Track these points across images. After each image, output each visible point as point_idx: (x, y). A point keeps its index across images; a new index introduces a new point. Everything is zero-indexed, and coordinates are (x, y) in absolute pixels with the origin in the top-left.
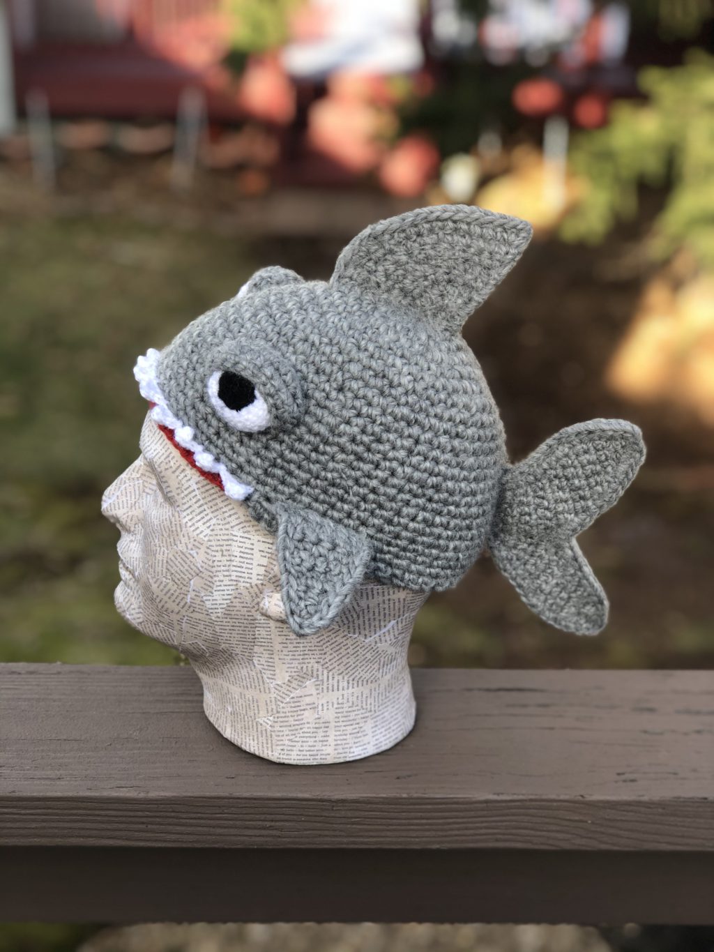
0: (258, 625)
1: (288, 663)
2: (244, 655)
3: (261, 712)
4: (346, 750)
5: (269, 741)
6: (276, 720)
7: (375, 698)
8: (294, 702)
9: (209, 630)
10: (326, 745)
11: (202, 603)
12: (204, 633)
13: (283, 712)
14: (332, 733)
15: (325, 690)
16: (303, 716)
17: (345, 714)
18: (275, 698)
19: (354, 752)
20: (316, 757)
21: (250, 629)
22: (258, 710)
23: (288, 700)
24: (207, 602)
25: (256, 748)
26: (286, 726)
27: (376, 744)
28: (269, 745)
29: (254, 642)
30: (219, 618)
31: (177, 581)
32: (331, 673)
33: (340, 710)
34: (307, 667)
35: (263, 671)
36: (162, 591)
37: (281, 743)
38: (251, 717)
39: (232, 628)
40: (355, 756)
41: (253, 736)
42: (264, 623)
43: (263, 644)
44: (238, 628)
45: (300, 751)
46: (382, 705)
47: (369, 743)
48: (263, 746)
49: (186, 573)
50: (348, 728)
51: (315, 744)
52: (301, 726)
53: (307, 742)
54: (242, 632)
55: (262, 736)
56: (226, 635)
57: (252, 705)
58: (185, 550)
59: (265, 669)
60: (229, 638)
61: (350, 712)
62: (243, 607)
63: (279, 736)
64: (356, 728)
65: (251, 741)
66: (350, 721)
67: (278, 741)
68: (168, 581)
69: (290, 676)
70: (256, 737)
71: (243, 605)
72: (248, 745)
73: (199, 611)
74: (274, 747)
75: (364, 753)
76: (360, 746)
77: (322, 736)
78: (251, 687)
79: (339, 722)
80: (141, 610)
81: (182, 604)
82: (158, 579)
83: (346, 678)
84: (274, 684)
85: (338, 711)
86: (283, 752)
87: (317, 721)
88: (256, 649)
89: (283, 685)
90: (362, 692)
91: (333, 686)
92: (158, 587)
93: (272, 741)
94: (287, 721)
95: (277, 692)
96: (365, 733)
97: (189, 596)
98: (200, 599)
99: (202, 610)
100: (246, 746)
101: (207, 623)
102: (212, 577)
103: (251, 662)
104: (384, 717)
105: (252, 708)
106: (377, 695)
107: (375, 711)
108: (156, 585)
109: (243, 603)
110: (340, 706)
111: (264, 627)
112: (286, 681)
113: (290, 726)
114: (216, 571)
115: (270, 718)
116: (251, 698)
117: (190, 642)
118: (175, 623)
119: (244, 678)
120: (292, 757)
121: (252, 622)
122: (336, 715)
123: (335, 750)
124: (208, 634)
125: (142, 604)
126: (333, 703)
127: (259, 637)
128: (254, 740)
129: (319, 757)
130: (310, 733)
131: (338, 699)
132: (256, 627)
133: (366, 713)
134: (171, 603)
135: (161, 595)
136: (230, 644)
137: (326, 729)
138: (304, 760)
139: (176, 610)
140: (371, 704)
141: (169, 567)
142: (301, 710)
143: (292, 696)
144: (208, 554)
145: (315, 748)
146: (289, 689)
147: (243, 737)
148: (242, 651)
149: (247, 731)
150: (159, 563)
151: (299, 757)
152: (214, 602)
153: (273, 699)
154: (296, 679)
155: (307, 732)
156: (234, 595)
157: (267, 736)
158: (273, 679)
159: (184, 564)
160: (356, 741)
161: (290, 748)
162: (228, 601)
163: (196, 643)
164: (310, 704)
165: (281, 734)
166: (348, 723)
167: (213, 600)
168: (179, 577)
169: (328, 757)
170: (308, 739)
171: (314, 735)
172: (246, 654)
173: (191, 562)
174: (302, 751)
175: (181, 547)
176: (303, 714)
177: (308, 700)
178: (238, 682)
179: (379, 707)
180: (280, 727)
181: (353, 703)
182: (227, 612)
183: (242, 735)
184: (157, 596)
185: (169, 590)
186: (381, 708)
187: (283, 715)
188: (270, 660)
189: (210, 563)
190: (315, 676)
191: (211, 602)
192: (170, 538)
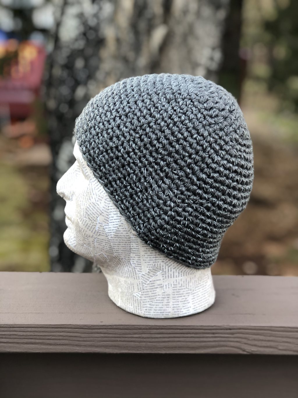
0: (132, 241)
1: (148, 262)
2: (125, 259)
3: (135, 290)
4: (179, 310)
5: (140, 305)
6: (142, 294)
7: (193, 283)
8: (151, 284)
9: (108, 245)
10: (168, 307)
11: (103, 230)
12: (105, 247)
13: (146, 289)
14: (171, 301)
15: (167, 277)
16: (156, 292)
17: (178, 291)
18: (142, 282)
19: (183, 312)
20: (163, 314)
21: (128, 243)
22: (134, 289)
23: (148, 282)
24: (106, 229)
25: (133, 310)
26: (148, 297)
27: (195, 308)
28: (140, 308)
29: (130, 251)
30: (112, 238)
31: (91, 219)
32: (170, 268)
33: (175, 288)
34: (157, 264)
35: (135, 267)
36: (84, 225)
37: (145, 306)
38: (130, 293)
39: (119, 243)
40: (184, 314)
41: (132, 303)
42: (134, 240)
43: (135, 252)
44: (122, 243)
45: (155, 310)
46: (197, 287)
47: (190, 307)
48: (136, 308)
49: (95, 214)
50: (179, 298)
51: (163, 306)
52: (155, 297)
53: (159, 305)
54: (124, 246)
55: (136, 303)
56: (116, 247)
57: (130, 287)
58: (94, 202)
59: (136, 266)
60: (117, 249)
61: (180, 289)
62: (124, 231)
63: (144, 302)
64: (183, 299)
65: (131, 306)
66: (180, 294)
67: (144, 305)
68: (87, 219)
69: (149, 270)
70: (133, 304)
71: (124, 230)
72: (129, 309)
73: (103, 234)
74: (142, 308)
75: (188, 313)
76: (186, 308)
77: (166, 303)
78: (130, 277)
79: (175, 295)
80: (75, 239)
81: (94, 231)
82: (82, 219)
83: (177, 271)
84: (141, 274)
85: (174, 289)
86: (146, 311)
87: (164, 294)
88: (132, 255)
89: (145, 275)
90: (186, 279)
91: (171, 275)
92: (82, 223)
93: (141, 305)
94: (148, 294)
95: (143, 278)
96: (188, 302)
97: (97, 227)
98: (102, 228)
99: (104, 234)
100: (128, 309)
101: (107, 241)
102: (108, 215)
103: (129, 263)
104: (198, 294)
105: (130, 288)
106: (194, 282)
107: (193, 290)
108: (81, 222)
109: (124, 228)
110: (175, 286)
111: (135, 242)
112: (147, 272)
113: (150, 297)
114: (110, 212)
115: (139, 293)
116: (130, 283)
117: (99, 254)
118: (91, 243)
119: (126, 272)
120: (151, 314)
121: (129, 239)
122: (173, 291)
123: (173, 310)
124: (107, 248)
125: (75, 235)
126: (171, 285)
127: (133, 248)
128: (132, 305)
129: (165, 314)
130: (160, 300)
131: (174, 282)
132: (131, 242)
133: (188, 291)
134: (89, 231)
135: (84, 227)
136: (118, 253)
137: (168, 299)
138: (157, 315)
139: (91, 235)
140: (191, 286)
141: (87, 211)
142: (155, 288)
143: (150, 280)
144: (106, 203)
145: (163, 309)
146: (149, 276)
147: (127, 304)
148: (124, 257)
149: (128, 301)
150: (82, 210)
151: (154, 314)
152: (110, 229)
153: (141, 283)
154: (152, 271)
155: (158, 300)
156: (119, 225)
157: (138, 303)
158: (140, 271)
159: (94, 209)
160: (184, 305)
161: (150, 309)
162: (116, 228)
163: (102, 254)
164: (159, 285)
165: (145, 301)
166: (179, 296)
167: (109, 228)
168: (92, 216)
169: (169, 314)
170: (159, 304)
171: (162, 301)
172: (127, 258)
173: (98, 208)
174: (156, 310)
175: (93, 200)
176: (156, 290)
177: (158, 282)
178: (123, 275)
179: (195, 288)
180: (145, 297)
181: (182, 285)
182: (116, 234)
183: (126, 303)
184: (82, 229)
185: (87, 224)
186: (196, 289)
187: (146, 291)
188: (139, 261)
189: (107, 208)
190: (162, 269)
191: (108, 229)
192: (87, 196)
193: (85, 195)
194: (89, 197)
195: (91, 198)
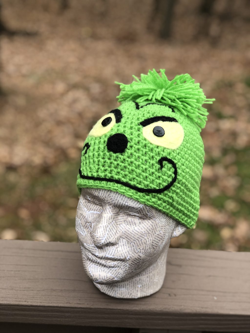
48: (155, 289)
74: (158, 286)
105: (152, 278)
115: (158, 277)
157: (156, 284)
192: (153, 232)
193: (150, 232)
194: (155, 232)
195: (156, 232)
